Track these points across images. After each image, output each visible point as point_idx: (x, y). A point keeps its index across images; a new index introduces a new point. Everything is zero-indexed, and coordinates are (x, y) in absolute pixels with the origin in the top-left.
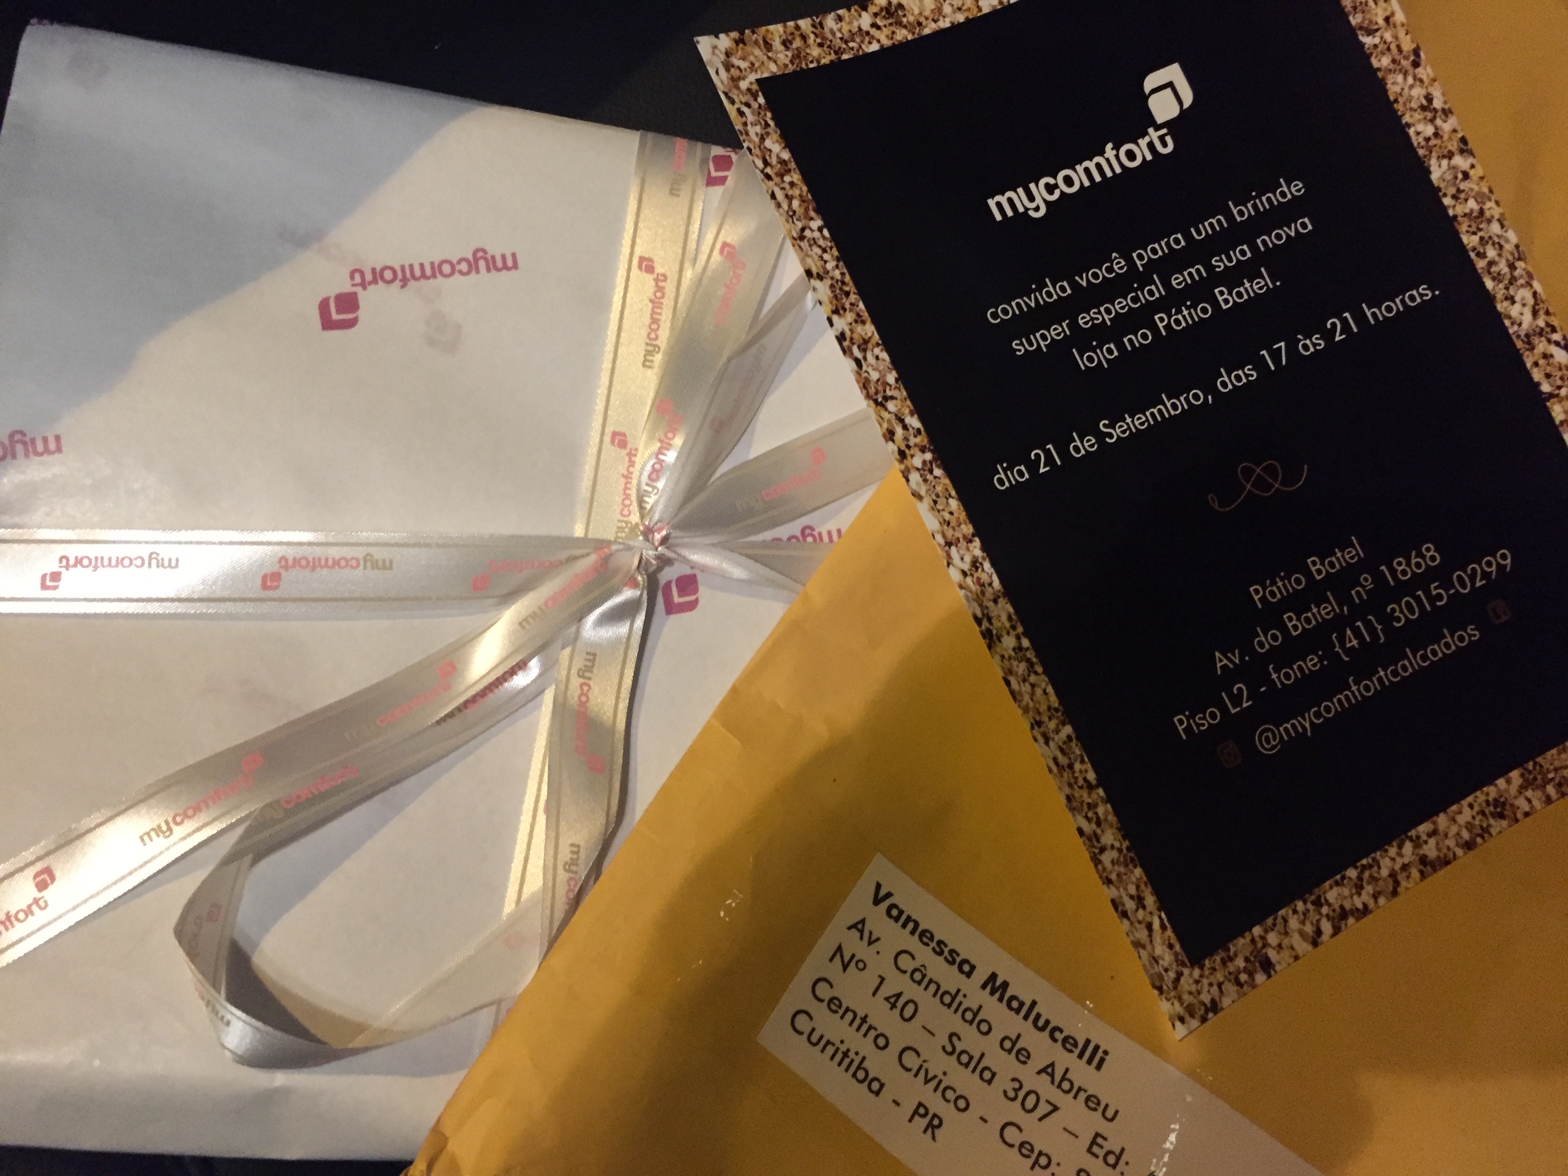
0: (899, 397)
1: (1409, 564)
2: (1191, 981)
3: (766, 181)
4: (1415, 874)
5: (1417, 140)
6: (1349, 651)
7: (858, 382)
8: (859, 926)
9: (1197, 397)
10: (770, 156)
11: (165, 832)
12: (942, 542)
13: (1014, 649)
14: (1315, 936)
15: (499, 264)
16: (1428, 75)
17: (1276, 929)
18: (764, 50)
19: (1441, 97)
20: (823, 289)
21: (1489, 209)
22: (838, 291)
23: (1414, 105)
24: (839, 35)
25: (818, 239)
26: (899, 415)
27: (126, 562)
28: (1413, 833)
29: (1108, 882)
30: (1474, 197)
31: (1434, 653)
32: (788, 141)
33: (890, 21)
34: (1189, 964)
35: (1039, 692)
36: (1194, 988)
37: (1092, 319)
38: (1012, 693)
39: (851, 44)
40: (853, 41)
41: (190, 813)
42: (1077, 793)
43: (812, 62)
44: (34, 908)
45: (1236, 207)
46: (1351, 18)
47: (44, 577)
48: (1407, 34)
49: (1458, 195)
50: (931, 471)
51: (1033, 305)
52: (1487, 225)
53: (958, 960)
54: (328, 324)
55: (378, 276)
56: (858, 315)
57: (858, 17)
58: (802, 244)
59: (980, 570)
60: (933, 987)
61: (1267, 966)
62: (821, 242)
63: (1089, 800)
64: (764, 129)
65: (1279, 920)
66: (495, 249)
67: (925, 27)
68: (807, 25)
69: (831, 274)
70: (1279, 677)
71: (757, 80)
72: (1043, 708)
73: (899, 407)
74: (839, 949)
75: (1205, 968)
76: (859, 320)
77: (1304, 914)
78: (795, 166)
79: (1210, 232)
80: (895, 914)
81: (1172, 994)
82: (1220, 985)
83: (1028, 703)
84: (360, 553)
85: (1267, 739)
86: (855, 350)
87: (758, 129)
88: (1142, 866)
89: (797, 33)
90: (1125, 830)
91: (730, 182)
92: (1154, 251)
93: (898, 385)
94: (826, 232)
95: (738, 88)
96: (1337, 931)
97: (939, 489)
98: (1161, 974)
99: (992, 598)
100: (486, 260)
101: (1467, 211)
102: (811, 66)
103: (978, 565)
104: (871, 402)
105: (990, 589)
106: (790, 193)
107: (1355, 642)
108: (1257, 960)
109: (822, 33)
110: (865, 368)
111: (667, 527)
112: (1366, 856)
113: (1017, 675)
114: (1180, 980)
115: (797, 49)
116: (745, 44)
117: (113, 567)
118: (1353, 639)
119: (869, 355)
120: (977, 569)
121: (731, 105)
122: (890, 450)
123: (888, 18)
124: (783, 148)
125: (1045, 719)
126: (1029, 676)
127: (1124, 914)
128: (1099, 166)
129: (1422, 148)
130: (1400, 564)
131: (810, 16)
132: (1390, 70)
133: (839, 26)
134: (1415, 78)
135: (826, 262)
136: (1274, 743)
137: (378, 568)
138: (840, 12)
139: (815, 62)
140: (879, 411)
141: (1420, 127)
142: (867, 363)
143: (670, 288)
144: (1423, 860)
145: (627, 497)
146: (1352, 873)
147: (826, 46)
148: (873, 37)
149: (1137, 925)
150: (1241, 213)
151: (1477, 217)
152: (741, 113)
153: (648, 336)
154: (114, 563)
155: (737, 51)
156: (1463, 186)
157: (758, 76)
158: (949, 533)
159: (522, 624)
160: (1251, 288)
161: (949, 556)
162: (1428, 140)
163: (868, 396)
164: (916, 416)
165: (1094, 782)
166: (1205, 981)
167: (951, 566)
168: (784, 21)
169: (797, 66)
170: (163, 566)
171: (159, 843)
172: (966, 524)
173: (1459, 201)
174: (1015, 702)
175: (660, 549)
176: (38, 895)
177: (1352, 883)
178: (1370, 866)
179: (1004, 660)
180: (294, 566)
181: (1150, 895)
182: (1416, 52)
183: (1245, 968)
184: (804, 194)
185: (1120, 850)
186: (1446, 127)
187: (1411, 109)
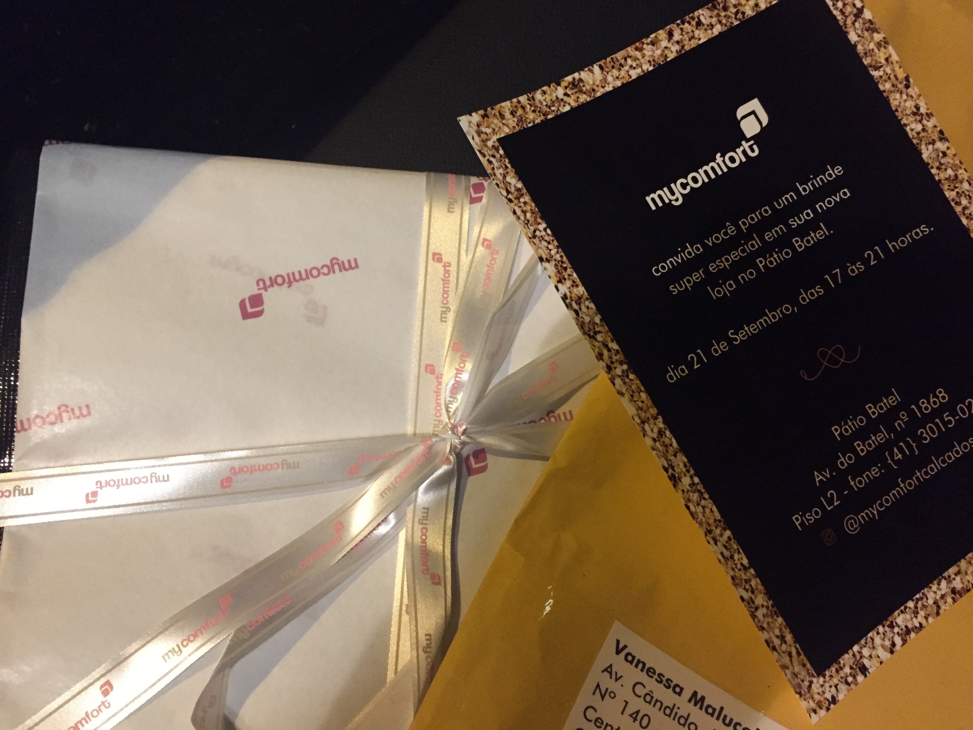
0: (604, 331)
1: (929, 403)
2: (818, 686)
3: (509, 203)
4: (949, 600)
5: (912, 134)
6: (897, 462)
7: (577, 325)
8: (608, 670)
9: (787, 309)
10: (510, 187)
11: (177, 652)
12: (639, 421)
13: (690, 485)
14: (891, 647)
15: (347, 266)
16: (916, 93)
17: (868, 645)
18: (500, 119)
19: (925, 106)
20: (551, 267)
21: (961, 174)
22: (560, 268)
23: (908, 112)
24: (545, 103)
25: (544, 236)
26: (605, 343)
27: (137, 481)
28: (946, 574)
29: (762, 629)
30: (950, 167)
31: (949, 458)
32: (521, 176)
33: (576, 90)
34: (816, 675)
35: (708, 511)
36: (820, 690)
37: (718, 266)
38: (692, 514)
39: (553, 108)
40: (554, 106)
41: (192, 638)
42: (738, 574)
43: (530, 123)
44: (102, 708)
45: (801, 186)
46: (864, 60)
47: (87, 495)
48: (900, 68)
49: (940, 167)
50: (628, 377)
51: (680, 261)
52: (960, 184)
53: (672, 685)
54: (246, 315)
55: (273, 282)
56: (574, 282)
57: (555, 90)
58: (535, 241)
59: (664, 436)
60: (658, 704)
61: (864, 670)
62: (547, 238)
63: (746, 578)
64: (505, 170)
65: (869, 639)
66: (344, 258)
67: (598, 91)
68: (524, 100)
69: (554, 258)
70: (855, 484)
71: (499, 140)
72: (711, 521)
73: (604, 337)
74: (598, 686)
75: (826, 677)
76: (574, 284)
77: (884, 634)
78: (526, 192)
79: (786, 203)
80: (630, 659)
81: (808, 695)
82: (836, 686)
83: (701, 519)
84: (278, 459)
85: (851, 524)
86: (574, 304)
87: (501, 171)
88: (782, 617)
89: (519, 105)
90: (770, 594)
91: (484, 201)
92: (752, 219)
93: (602, 323)
94: (549, 231)
95: (486, 146)
96: (904, 641)
97: (634, 387)
98: (800, 684)
99: (673, 453)
100: (338, 264)
101: (947, 176)
102: (530, 125)
103: (662, 433)
104: (587, 336)
105: (671, 448)
106: (524, 209)
107: (900, 456)
108: (858, 666)
109: (534, 103)
110: (581, 315)
111: (465, 423)
112: (918, 592)
113: (693, 502)
114: (811, 686)
115: (520, 116)
116: (488, 117)
117: (129, 485)
118: (898, 454)
119: (583, 307)
120: (662, 436)
121: (483, 158)
122: (601, 366)
123: (574, 89)
124: (518, 180)
125: (714, 528)
126: (701, 501)
127: (774, 649)
128: (713, 169)
129: (915, 138)
130: (923, 403)
131: (526, 93)
132: (891, 91)
133: (544, 97)
134: (907, 95)
135: (550, 250)
136: (856, 527)
137: (290, 468)
138: (544, 88)
139: (531, 122)
140: (592, 342)
141: (913, 126)
142: (582, 312)
143: (453, 269)
144: (954, 591)
145: (439, 405)
146: (911, 604)
147: (537, 112)
148: (565, 102)
149: (783, 655)
150: (804, 189)
151: (953, 180)
152: (490, 162)
153: (442, 302)
154: (129, 482)
155: (484, 123)
156: (943, 161)
157: (498, 137)
158: (643, 415)
159: (382, 494)
160: (816, 236)
161: (644, 430)
162: (918, 133)
163: (584, 333)
164: (615, 342)
165: (747, 565)
166: (827, 685)
167: (646, 436)
168: (510, 99)
169: (521, 127)
170: (159, 481)
171: (174, 659)
172: (652, 408)
173: (941, 170)
174: (694, 519)
175: (462, 437)
176: (104, 699)
177: (912, 611)
178: (922, 599)
179: (685, 493)
180: (239, 472)
181: (788, 633)
182: (907, 78)
183: (851, 673)
184: (533, 208)
185: (767, 607)
186: (930, 124)
187: (906, 115)
